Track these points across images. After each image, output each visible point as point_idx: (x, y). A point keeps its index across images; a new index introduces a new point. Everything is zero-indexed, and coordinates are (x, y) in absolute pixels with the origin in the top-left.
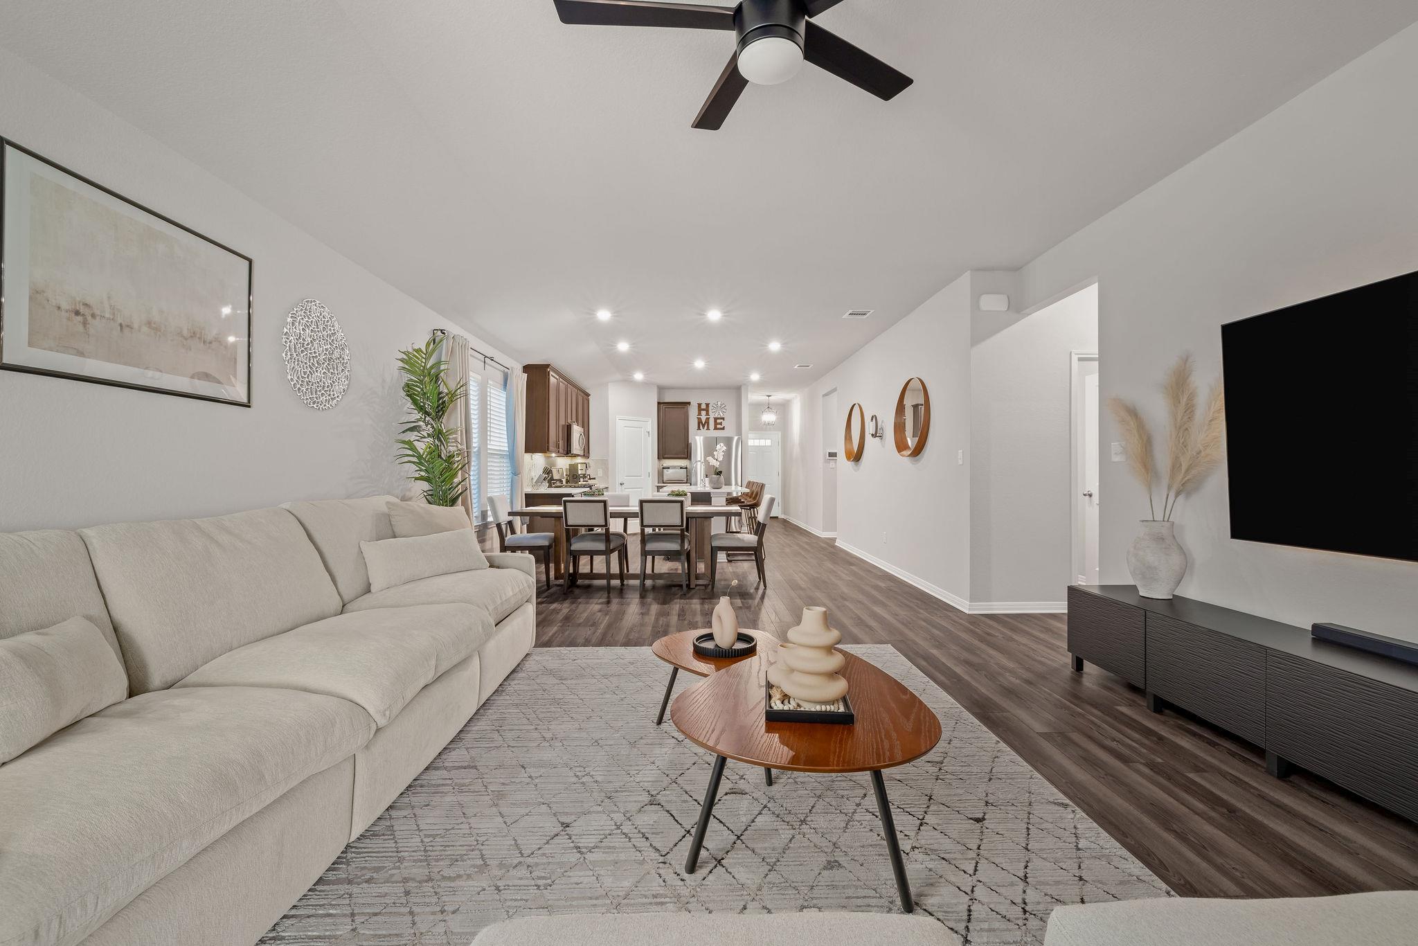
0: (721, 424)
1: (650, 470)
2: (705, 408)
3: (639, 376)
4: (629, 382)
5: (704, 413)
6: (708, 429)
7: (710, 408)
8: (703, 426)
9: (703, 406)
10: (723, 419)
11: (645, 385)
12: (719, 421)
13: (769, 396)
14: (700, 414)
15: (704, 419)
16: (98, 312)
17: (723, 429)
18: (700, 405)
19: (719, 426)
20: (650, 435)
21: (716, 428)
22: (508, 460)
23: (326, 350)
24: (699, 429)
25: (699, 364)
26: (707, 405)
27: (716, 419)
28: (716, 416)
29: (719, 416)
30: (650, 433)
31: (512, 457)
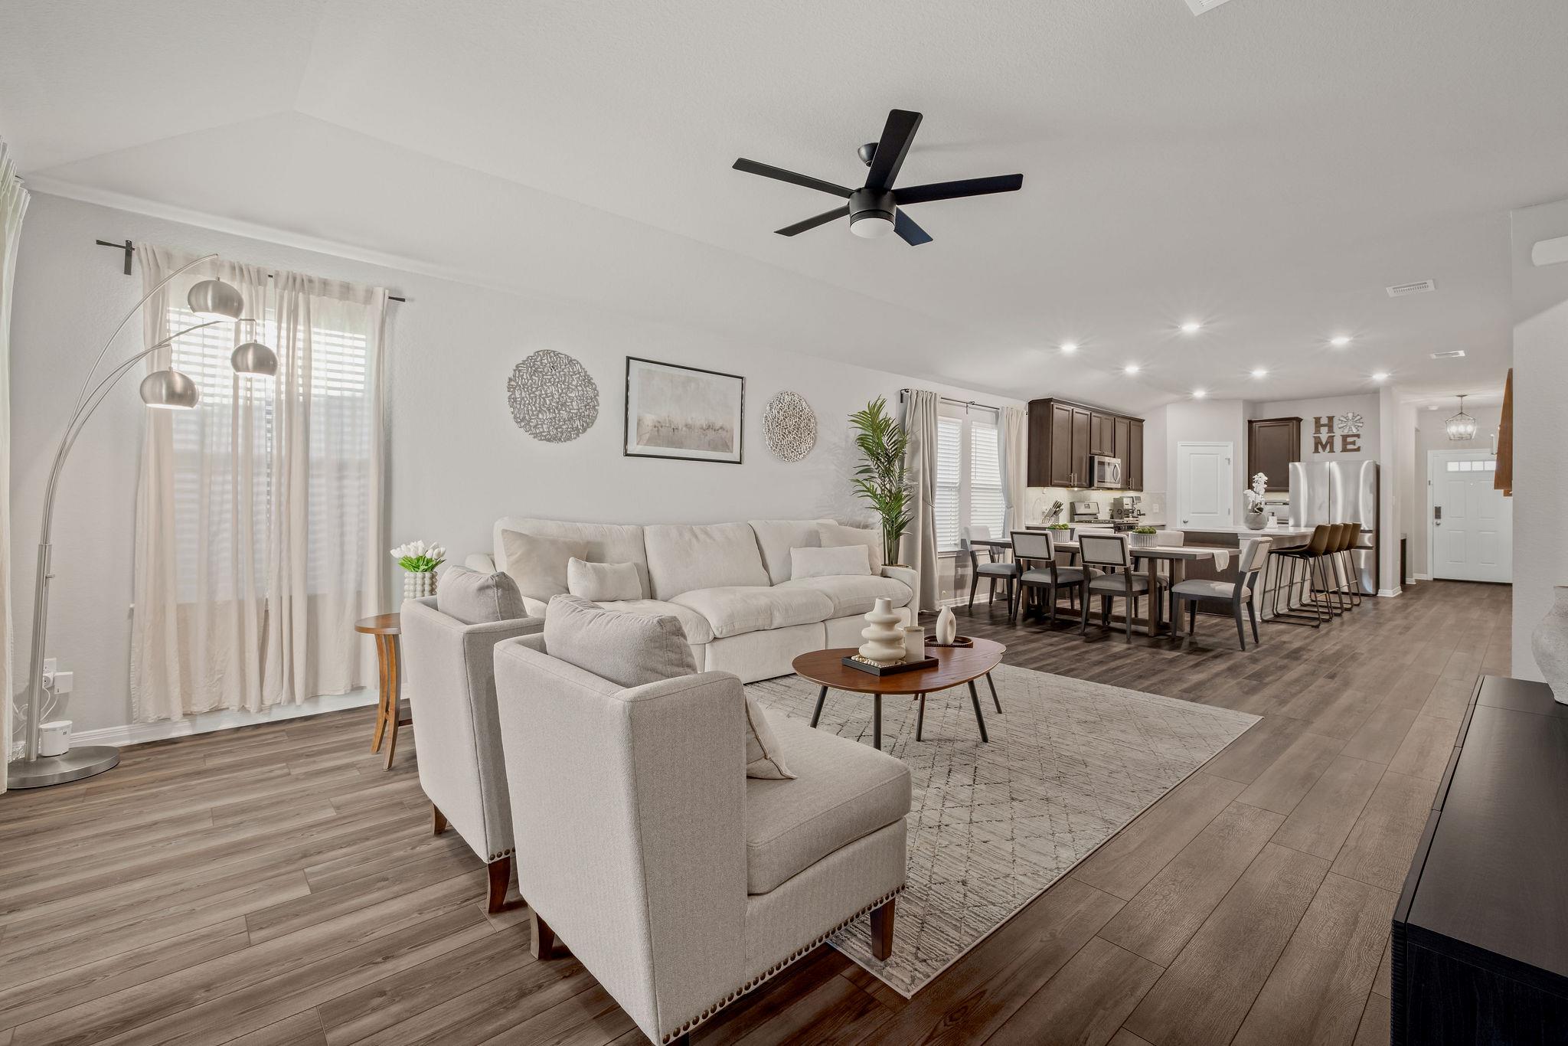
0: (1354, 443)
1: (1231, 505)
2: (1326, 422)
3: (1199, 394)
4: (1189, 401)
5: (1324, 430)
6: (1332, 451)
7: (1336, 421)
8: (1324, 447)
9: (1324, 421)
10: (1358, 436)
11: (1212, 401)
12: (1350, 440)
13: (1462, 396)
14: (1318, 431)
15: (1324, 436)
16: (664, 425)
17: (1358, 449)
18: (1317, 420)
19: (1350, 447)
20: (1232, 463)
21: (1344, 450)
22: (1002, 494)
23: (796, 422)
24: (1316, 451)
25: (1259, 373)
26: (1331, 419)
27: (1344, 437)
28: (1346, 432)
29: (1351, 433)
30: (1232, 460)
31: (1006, 490)
